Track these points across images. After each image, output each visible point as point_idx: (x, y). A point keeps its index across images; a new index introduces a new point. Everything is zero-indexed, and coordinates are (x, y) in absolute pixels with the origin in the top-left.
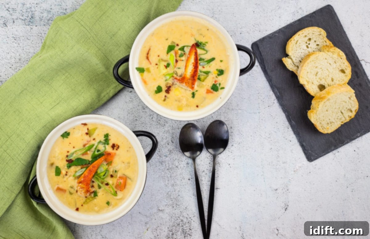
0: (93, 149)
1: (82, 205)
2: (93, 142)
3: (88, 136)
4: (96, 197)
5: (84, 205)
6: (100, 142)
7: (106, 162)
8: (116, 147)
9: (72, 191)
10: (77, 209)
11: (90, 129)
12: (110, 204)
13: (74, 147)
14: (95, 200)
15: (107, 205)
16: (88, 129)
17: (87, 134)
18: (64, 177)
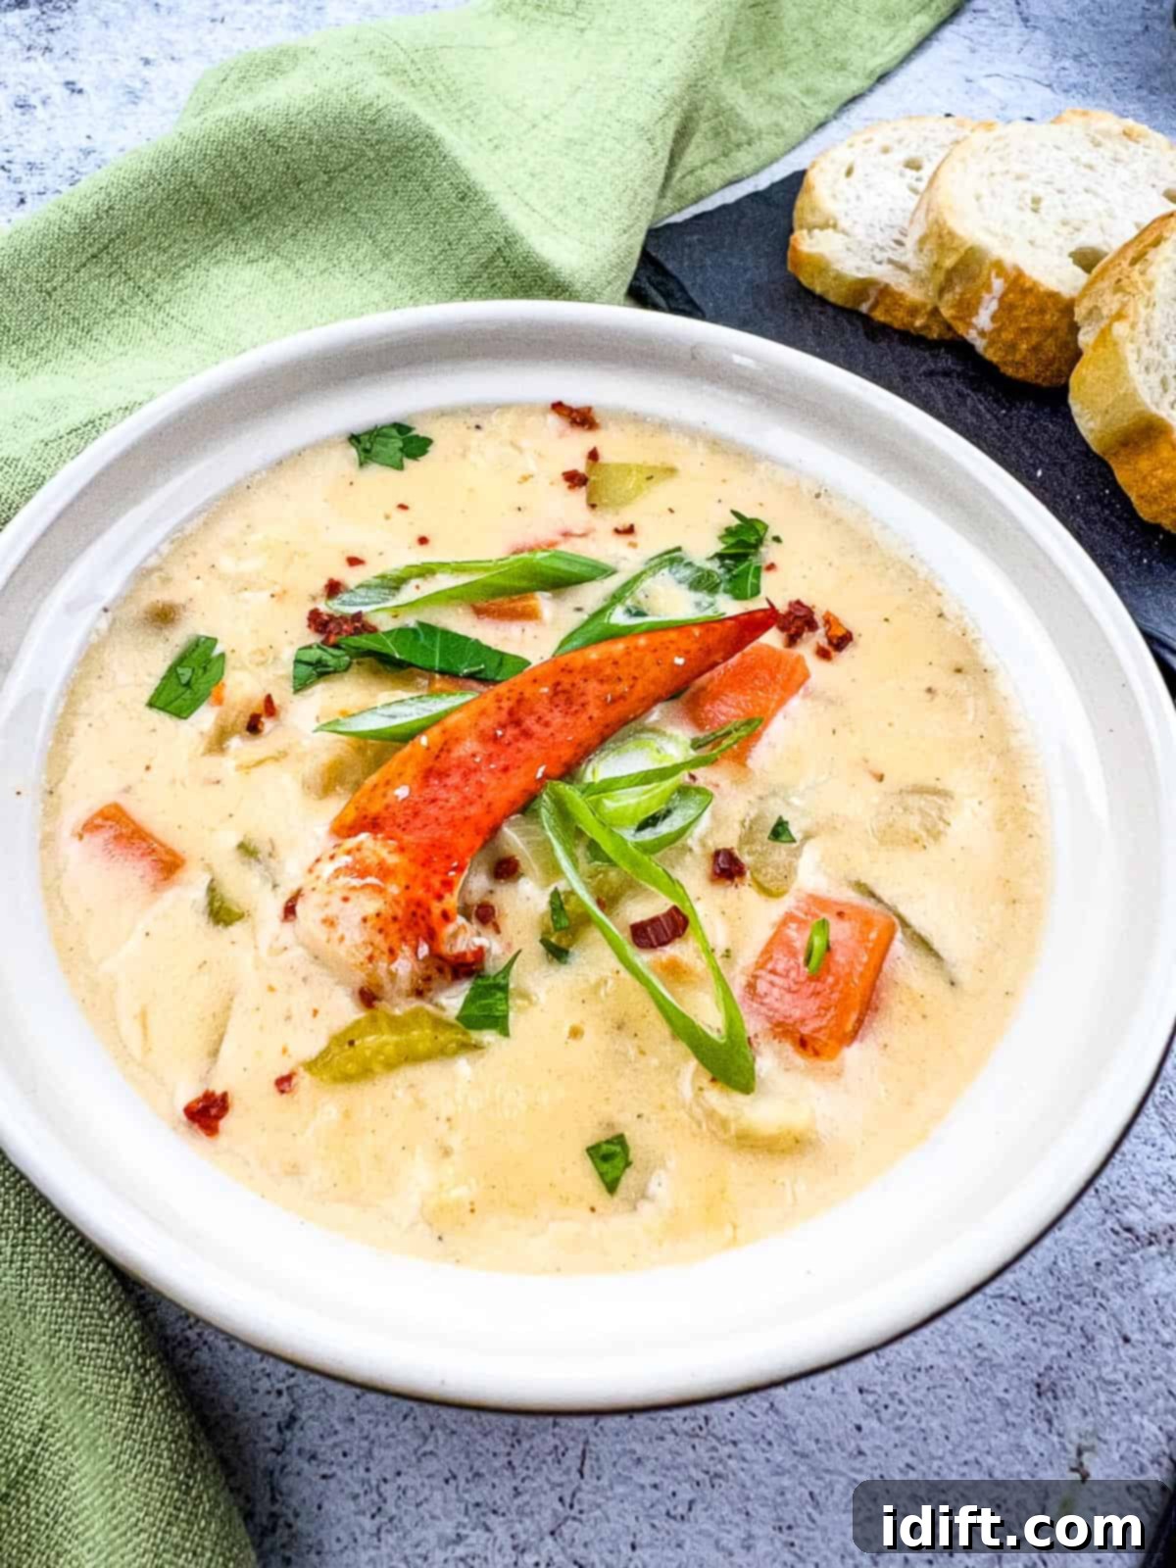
0: (592, 595)
1: (284, 1083)
2: (604, 548)
3: (580, 495)
4: (488, 1037)
5: (304, 1081)
6: (672, 558)
7: (699, 723)
8: (821, 631)
9: (245, 886)
10: (207, 1113)
11: (606, 456)
12: (629, 1179)
13: (423, 541)
14: (463, 1066)
15: (584, 1177)
16: (593, 455)
17: (574, 479)
18: (218, 742)
